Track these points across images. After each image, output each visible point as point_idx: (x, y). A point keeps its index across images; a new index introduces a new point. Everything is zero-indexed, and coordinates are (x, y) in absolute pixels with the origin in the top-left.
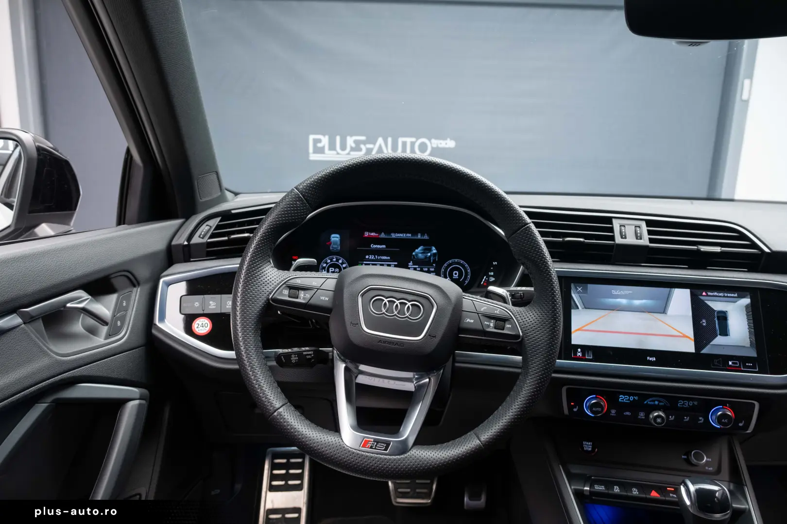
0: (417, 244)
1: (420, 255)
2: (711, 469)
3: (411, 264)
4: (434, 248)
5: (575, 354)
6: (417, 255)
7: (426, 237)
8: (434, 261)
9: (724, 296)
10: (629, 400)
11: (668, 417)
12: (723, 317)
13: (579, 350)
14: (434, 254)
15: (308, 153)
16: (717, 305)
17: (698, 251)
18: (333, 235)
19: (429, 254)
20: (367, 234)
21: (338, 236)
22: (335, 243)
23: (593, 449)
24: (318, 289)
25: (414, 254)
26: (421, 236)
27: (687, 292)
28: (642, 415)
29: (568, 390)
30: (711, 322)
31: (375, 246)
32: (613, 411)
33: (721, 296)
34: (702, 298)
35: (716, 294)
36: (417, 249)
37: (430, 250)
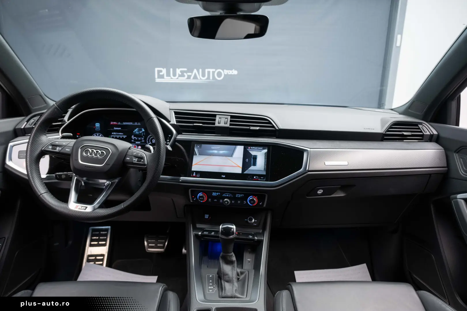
0: (136, 127)
1: (137, 132)
2: (256, 224)
3: (133, 136)
4: (143, 129)
5: (193, 175)
6: (135, 132)
7: (139, 124)
8: (143, 135)
9: (257, 149)
10: (216, 194)
11: (231, 202)
12: (255, 158)
13: (195, 173)
14: (143, 132)
15: (155, 78)
16: (253, 153)
17: (249, 130)
18: (97, 124)
19: (141, 132)
20: (112, 123)
21: (99, 124)
22: (98, 127)
23: (209, 218)
24: (65, 146)
25: (134, 132)
26: (137, 123)
27: (242, 147)
28: (221, 201)
29: (191, 190)
30: (250, 161)
31: (116, 128)
32: (210, 200)
33: (256, 149)
34: (248, 150)
35: (254, 148)
36: (135, 129)
37: (141, 130)
